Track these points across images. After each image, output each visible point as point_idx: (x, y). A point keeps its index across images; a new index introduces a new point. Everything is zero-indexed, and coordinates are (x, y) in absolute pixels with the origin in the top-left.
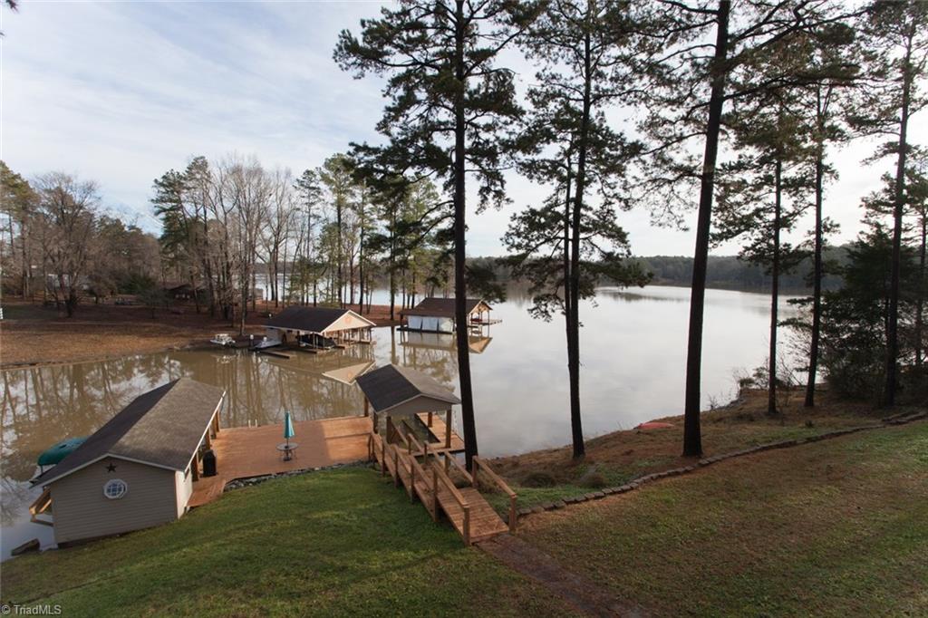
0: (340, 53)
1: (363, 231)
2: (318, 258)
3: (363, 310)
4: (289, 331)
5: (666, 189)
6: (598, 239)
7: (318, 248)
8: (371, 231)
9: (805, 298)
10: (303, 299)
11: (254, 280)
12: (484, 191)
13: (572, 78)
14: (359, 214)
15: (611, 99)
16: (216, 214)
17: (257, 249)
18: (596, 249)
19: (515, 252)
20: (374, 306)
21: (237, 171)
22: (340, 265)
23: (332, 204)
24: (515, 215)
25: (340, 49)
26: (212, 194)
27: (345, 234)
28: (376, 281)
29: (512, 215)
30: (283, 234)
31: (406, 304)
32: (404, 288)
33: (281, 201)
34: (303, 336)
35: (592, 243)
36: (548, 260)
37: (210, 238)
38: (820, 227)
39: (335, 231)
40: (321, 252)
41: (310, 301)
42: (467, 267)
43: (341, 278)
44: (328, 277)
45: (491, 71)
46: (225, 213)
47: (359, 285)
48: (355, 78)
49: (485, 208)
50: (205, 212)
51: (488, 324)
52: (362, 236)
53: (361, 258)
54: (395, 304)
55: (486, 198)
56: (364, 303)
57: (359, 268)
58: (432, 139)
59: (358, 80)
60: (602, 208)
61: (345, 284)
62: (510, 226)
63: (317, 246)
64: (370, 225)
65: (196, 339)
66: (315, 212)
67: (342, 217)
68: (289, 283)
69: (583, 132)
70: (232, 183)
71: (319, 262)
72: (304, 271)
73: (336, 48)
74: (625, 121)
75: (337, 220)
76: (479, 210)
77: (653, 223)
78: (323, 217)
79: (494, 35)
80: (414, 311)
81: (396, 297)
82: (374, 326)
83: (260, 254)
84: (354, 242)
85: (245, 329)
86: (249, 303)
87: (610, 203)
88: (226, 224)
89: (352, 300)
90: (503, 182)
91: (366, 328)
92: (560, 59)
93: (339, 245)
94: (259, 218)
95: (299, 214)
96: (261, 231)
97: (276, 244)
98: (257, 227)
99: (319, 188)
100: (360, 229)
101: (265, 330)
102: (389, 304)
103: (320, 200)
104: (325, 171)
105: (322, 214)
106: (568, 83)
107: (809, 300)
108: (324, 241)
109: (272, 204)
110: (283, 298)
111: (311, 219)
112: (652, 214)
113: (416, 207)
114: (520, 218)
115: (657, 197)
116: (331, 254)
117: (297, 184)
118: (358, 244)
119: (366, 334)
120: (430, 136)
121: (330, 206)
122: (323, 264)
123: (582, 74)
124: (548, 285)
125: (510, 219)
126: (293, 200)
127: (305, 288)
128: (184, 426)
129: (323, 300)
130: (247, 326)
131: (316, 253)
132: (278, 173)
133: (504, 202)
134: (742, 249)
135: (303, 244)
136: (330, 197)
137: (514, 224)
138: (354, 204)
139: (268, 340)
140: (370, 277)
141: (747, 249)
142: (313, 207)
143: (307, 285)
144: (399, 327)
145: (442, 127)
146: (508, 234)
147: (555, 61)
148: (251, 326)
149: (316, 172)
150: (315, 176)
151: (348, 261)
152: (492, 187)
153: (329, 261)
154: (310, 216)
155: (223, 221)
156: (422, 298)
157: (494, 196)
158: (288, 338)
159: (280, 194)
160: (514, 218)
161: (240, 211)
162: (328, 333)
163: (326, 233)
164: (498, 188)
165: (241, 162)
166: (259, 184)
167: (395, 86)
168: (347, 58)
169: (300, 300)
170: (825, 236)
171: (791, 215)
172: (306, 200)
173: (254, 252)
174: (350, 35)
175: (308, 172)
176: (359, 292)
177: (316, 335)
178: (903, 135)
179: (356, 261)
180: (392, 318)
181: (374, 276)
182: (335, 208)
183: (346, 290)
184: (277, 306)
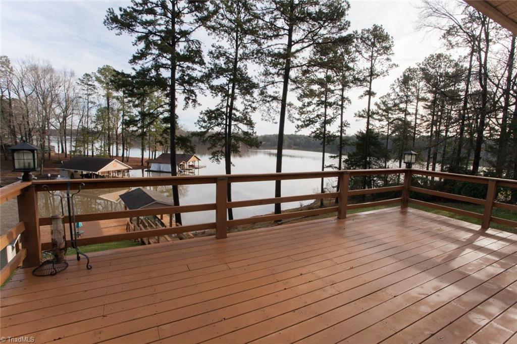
0: (107, 21)
1: (123, 113)
2: (94, 128)
3: (124, 160)
4: (75, 171)
5: (268, 104)
6: (241, 125)
7: (95, 122)
8: (129, 114)
9: (336, 155)
10: (85, 152)
11: (49, 140)
12: (187, 99)
13: (229, 49)
14: (121, 103)
15: (248, 60)
16: (19, 95)
17: (50, 121)
18: (240, 130)
19: (203, 130)
20: (131, 158)
21: (34, 69)
22: (109, 133)
23: (103, 96)
24: (202, 112)
25: (108, 19)
26: (15, 82)
27: (112, 114)
28: (132, 143)
29: (201, 112)
30: (69, 112)
31: (151, 157)
32: (149, 147)
33: (67, 91)
34: (85, 175)
35: (238, 127)
36: (218, 134)
37: (15, 112)
38: (343, 125)
39: (105, 113)
40: (97, 125)
41: (89, 154)
42: (176, 136)
43: (110, 141)
44: (101, 140)
45: (190, 41)
46: (26, 96)
47: (122, 145)
48: (117, 35)
49: (187, 107)
50: (9, 94)
51: (198, 168)
52: (123, 116)
53: (123, 129)
54: (144, 157)
55: (188, 103)
56: (125, 155)
57: (121, 135)
58: (160, 71)
59: (118, 36)
60: (243, 111)
61: (113, 144)
62: (199, 117)
63: (93, 120)
64: (129, 110)
65: (6, 177)
66: (92, 100)
67: (110, 104)
68: (75, 143)
69: (235, 75)
70: (31, 77)
71: (96, 130)
72: (85, 136)
73: (106, 18)
74: (254, 71)
75: (107, 106)
76: (184, 108)
77: (262, 119)
78: (98, 103)
79: (191, 23)
80: (155, 161)
81: (144, 152)
82: (131, 169)
83: (53, 124)
84: (118, 119)
85: (44, 170)
86: (45, 154)
87: (247, 109)
88: (27, 103)
89: (117, 153)
90: (196, 96)
91: (126, 169)
92: (225, 37)
93: (108, 121)
94: (52, 100)
95: (81, 100)
96: (53, 109)
97: (65, 118)
98: (51, 106)
99: (94, 85)
100: (122, 112)
101: (58, 171)
102: (141, 157)
103: (95, 93)
104: (99, 75)
105: (96, 101)
106: (227, 51)
107: (337, 156)
108: (98, 118)
109: (61, 92)
110: (71, 152)
111: (90, 104)
112: (262, 115)
113: (157, 101)
114: (204, 113)
115: (264, 107)
116: (103, 126)
117: (79, 82)
118: (121, 120)
119: (126, 174)
120: (159, 69)
121: (102, 97)
122: (98, 132)
123: (233, 47)
124: (219, 147)
125: (199, 114)
126: (77, 91)
127: (86, 146)
128: (10, 223)
129: (98, 153)
130: (45, 169)
131: (93, 125)
132: (65, 72)
133: (197, 105)
134: (311, 133)
135: (84, 118)
136: (103, 92)
137: (202, 116)
138: (118, 97)
139: (61, 177)
140: (129, 141)
141: (313, 132)
142: (90, 97)
143: (87, 144)
144: (146, 169)
145: (164, 66)
146: (198, 121)
147: (222, 38)
148: (48, 169)
149: (92, 76)
150: (91, 78)
151: (115, 131)
152: (191, 97)
153: (102, 130)
154: (88, 102)
155: (25, 101)
156: (161, 153)
157: (192, 102)
158: (74, 176)
159: (67, 86)
160: (201, 113)
161: (38, 96)
162: (102, 173)
163: (100, 113)
164: (194, 98)
165: (37, 63)
166: (51, 79)
167: (139, 41)
168: (112, 25)
169: (82, 153)
170: (345, 128)
171: (332, 118)
172: (86, 92)
173: (49, 123)
174: (113, 11)
175: (87, 75)
176: (122, 149)
177: (94, 174)
178: (370, 88)
179: (120, 131)
180: (142, 165)
181: (131, 139)
182: (105, 98)
183: (113, 149)
184: (66, 156)
